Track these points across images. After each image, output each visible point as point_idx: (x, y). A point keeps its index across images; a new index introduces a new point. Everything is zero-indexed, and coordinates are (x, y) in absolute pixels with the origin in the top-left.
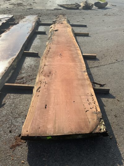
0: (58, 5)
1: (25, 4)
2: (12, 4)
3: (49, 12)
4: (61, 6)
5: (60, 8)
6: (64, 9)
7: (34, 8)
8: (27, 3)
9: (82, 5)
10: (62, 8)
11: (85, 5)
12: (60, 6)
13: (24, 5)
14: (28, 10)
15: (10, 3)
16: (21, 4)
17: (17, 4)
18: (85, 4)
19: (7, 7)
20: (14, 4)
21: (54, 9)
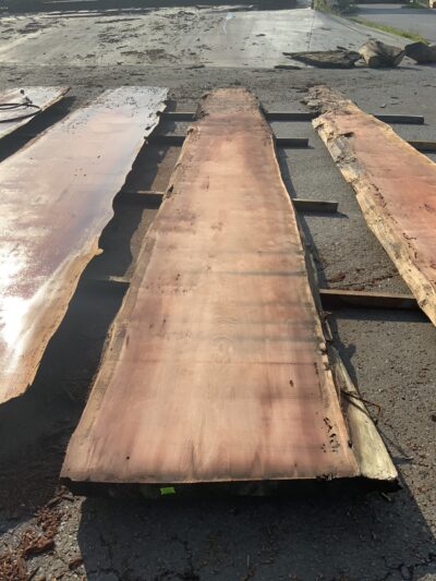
0: (285, 54)
1: (173, 53)
2: (130, 53)
3: (267, 78)
4: (295, 57)
5: (293, 63)
6: (309, 67)
7: (207, 65)
8: (180, 49)
9: (366, 52)
10: (301, 65)
11: (376, 52)
12: (293, 58)
13: (172, 56)
14: (192, 71)
15: (123, 50)
16: (162, 51)
17: (148, 52)
18: (377, 49)
19: (119, 64)
20: (136, 52)
21: (276, 67)
